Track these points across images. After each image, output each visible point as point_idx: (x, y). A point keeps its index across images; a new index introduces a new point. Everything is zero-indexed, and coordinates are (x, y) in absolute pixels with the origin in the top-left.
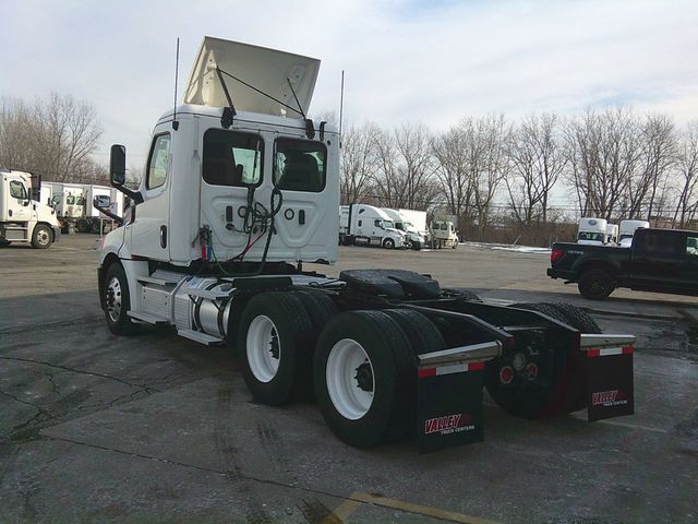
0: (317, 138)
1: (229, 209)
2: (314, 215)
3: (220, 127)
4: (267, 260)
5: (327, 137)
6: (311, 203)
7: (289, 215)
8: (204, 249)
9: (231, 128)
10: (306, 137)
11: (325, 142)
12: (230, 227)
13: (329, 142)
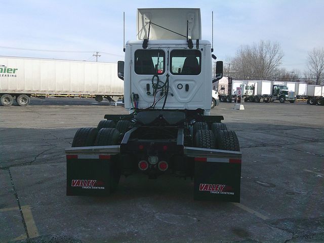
0: (195, 48)
1: (148, 85)
2: (194, 86)
3: (142, 48)
4: (164, 108)
5: (200, 47)
6: (192, 80)
7: (180, 87)
8: (135, 103)
9: (147, 48)
10: (188, 48)
11: (200, 49)
12: (149, 93)
13: (202, 49)
